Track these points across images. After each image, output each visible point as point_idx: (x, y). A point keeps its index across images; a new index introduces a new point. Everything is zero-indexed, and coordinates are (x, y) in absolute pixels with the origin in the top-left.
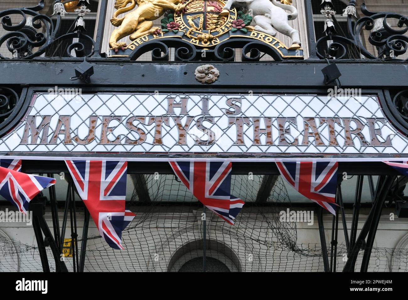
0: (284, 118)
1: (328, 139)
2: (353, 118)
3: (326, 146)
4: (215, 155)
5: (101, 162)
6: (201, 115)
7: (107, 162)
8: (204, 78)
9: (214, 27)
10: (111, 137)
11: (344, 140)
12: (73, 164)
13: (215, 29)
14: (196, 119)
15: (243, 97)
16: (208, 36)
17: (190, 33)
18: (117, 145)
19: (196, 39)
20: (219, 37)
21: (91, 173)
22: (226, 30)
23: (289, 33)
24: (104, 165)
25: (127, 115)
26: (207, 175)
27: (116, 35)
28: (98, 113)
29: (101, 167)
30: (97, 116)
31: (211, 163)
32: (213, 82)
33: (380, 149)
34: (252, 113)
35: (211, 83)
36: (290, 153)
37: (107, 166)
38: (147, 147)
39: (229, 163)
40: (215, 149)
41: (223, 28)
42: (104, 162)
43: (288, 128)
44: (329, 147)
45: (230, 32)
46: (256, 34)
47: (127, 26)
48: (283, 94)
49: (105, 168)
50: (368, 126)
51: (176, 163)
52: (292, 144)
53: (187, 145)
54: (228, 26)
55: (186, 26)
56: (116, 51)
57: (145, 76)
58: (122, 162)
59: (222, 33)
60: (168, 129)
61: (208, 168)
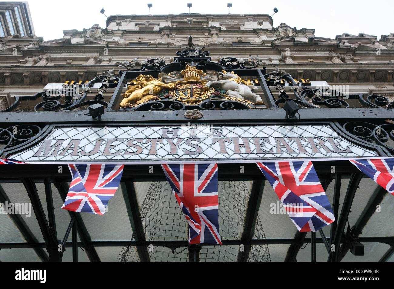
0: (258, 138)
1: (298, 149)
2: (314, 137)
3: (297, 153)
4: (202, 159)
5: (100, 166)
6: (190, 137)
7: (106, 166)
8: (192, 116)
9: (199, 95)
10: (113, 151)
11: (311, 149)
12: (75, 167)
13: (199, 96)
14: (185, 139)
15: (223, 127)
16: (194, 99)
17: (181, 99)
18: (117, 155)
19: (185, 102)
20: (202, 100)
21: (90, 174)
22: (207, 97)
23: (254, 98)
24: (103, 168)
25: (128, 138)
26: (196, 175)
27: (126, 100)
28: (103, 138)
29: (100, 169)
30: (103, 139)
31: (199, 165)
32: (199, 118)
33: (344, 154)
34: (231, 135)
35: (197, 119)
36: (267, 158)
37: (105, 169)
38: (143, 156)
39: (215, 164)
40: (202, 156)
41: (205, 96)
42: (103, 165)
43: (263, 143)
44: (300, 154)
45: (210, 98)
46: (229, 98)
47: (134, 95)
48: (255, 125)
49: (103, 170)
50: (329, 141)
51: (168, 166)
52: (268, 152)
53: (177, 154)
54: (208, 95)
55: (177, 95)
56: (125, 107)
57: (145, 117)
58: (119, 165)
59: (204, 98)
60: (162, 145)
61: (196, 169)
